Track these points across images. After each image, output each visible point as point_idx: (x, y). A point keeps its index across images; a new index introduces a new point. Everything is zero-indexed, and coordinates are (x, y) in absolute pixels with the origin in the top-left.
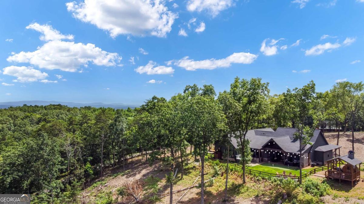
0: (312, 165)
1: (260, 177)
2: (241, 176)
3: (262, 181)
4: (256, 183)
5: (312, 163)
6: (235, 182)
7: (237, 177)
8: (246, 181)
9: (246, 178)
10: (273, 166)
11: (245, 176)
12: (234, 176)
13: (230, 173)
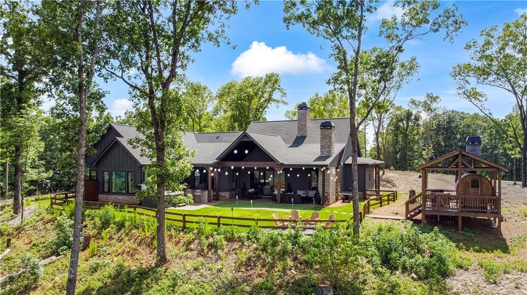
1: (218, 234)
2: (153, 238)
3: (226, 250)
4: (204, 256)
6: (126, 264)
7: (139, 244)
8: (168, 257)
9: (169, 246)
11: (166, 239)
12: (128, 243)
13: (116, 237)
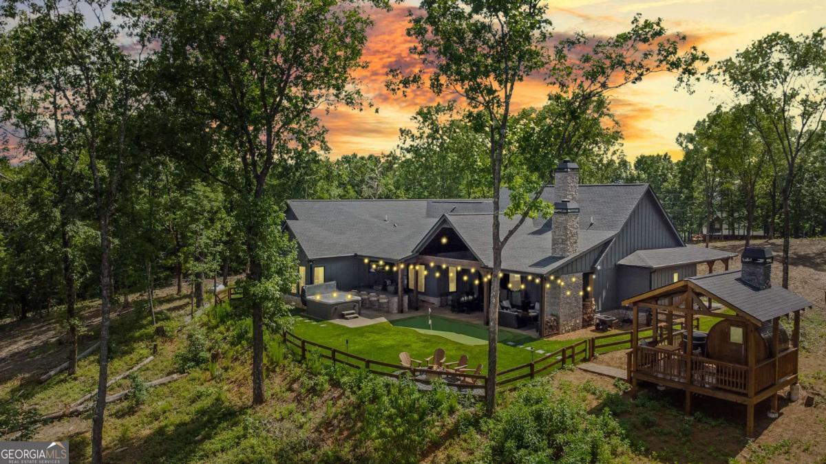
0: (597, 325)
5: (603, 317)
10: (428, 327)
